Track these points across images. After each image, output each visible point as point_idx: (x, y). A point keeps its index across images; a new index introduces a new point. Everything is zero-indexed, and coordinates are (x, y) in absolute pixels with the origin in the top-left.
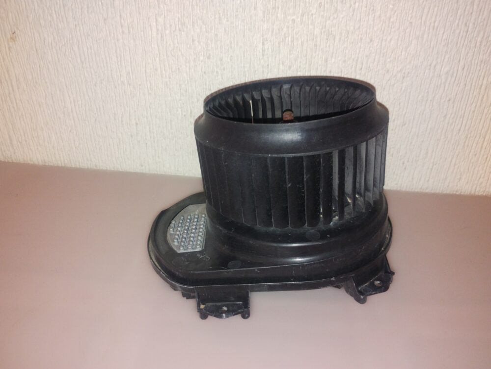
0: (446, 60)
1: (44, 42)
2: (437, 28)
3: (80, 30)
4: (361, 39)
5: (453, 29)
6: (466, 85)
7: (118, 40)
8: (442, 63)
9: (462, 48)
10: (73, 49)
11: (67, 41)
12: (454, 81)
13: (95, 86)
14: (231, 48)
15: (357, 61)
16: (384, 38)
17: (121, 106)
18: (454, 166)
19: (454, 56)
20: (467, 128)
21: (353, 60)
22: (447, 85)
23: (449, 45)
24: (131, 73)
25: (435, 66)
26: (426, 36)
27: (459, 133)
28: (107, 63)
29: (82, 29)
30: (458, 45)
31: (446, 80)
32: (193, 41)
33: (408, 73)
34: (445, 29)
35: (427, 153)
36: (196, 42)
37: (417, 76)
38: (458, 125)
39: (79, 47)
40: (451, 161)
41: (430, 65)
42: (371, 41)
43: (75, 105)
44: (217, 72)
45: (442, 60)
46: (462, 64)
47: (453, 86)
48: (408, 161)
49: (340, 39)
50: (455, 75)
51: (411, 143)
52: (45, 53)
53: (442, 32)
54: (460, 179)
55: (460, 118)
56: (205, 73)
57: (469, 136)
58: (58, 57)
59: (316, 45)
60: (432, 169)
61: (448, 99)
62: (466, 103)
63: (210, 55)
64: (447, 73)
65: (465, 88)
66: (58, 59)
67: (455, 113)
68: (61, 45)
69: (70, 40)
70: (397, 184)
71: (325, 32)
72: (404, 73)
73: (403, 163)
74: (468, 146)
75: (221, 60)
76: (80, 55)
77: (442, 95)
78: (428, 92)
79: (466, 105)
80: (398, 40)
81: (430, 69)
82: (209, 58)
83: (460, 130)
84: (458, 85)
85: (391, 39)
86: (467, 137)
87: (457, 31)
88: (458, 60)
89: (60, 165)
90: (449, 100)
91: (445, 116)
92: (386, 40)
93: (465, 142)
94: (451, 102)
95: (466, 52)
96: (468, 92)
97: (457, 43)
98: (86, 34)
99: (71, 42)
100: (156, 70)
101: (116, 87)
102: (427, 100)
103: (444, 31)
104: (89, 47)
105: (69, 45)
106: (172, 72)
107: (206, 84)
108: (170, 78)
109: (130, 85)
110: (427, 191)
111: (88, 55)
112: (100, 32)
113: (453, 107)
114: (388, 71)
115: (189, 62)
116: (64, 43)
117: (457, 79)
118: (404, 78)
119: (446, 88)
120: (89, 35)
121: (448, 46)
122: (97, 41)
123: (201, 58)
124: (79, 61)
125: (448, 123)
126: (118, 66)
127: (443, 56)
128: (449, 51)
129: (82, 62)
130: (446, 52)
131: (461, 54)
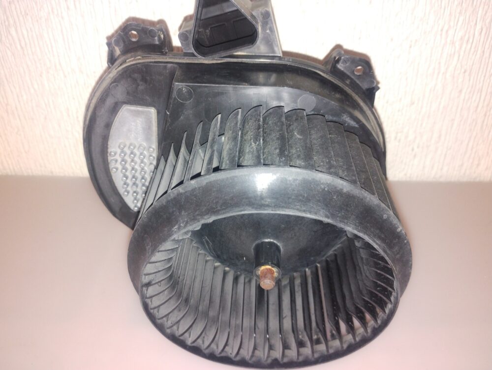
0: (460, 22)
3: (16, 8)
6: (484, 52)
7: (63, 18)
8: (455, 27)
9: (479, 7)
10: (9, 32)
12: (471, 48)
13: (41, 76)
17: (74, 99)
18: (472, 150)
20: (486, 103)
22: (462, 53)
23: (463, 4)
25: (447, 31)
27: (476, 110)
28: (52, 47)
29: (18, 6)
31: (461, 48)
33: (416, 41)
35: (440, 136)
37: (426, 44)
38: (475, 101)
39: (16, 30)
40: (468, 145)
41: (442, 30)
43: (19, 102)
45: (455, 24)
46: (478, 27)
47: (469, 54)
48: (418, 147)
50: (471, 40)
51: (422, 124)
54: (478, 165)
55: (478, 93)
57: (488, 114)
60: (446, 155)
61: (463, 70)
62: (484, 75)
64: (462, 39)
65: (483, 55)
67: (472, 87)
69: (5, 22)
70: (406, 175)
72: (411, 41)
73: (413, 150)
74: (487, 125)
76: (19, 40)
77: (456, 66)
78: (439, 63)
79: (485, 76)
81: (441, 35)
84: (475, 53)
86: (485, 115)
88: (475, 22)
89: (10, 174)
90: (465, 72)
91: (461, 91)
93: (483, 122)
94: (467, 74)
95: (484, 12)
96: (487, 61)
98: (23, 13)
99: (7, 23)
101: (65, 77)
102: (439, 73)
104: (29, 29)
105: (4, 27)
110: (442, 180)
111: (29, 40)
112: (40, 9)
113: (470, 80)
114: (392, 40)
117: (474, 44)
118: (411, 47)
119: (461, 57)
120: (27, 14)
122: (37, 21)
124: (19, 47)
125: (464, 100)
127: (457, 18)
128: (463, 12)
129: (22, 48)
130: (460, 13)
131: (477, 14)
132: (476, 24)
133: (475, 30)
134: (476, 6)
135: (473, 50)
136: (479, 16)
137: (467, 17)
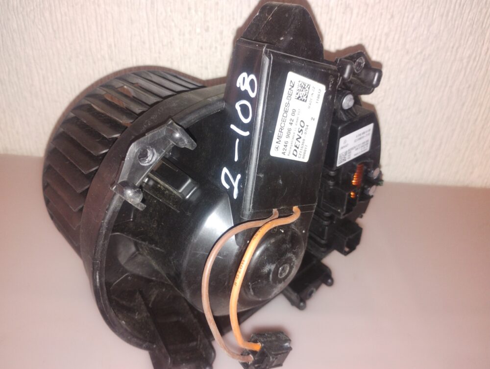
0: (470, 42)
1: (8, 5)
2: (463, 6)
4: (381, 14)
5: (480, 7)
7: (99, 6)
10: (43, 15)
11: (36, 5)
12: (476, 66)
13: (70, 60)
14: (233, 19)
15: (375, 39)
16: (406, 14)
19: (478, 39)
21: (371, 37)
22: (468, 70)
23: (474, 26)
24: (113, 45)
25: (457, 49)
26: (450, 14)
30: (484, 26)
32: (189, 9)
33: (429, 55)
34: (472, 6)
36: (193, 12)
37: (438, 59)
41: (453, 47)
42: (392, 16)
44: (216, 48)
45: (465, 43)
46: (485, 48)
49: (358, 14)
50: (477, 59)
51: (425, 133)
52: (9, 19)
53: (467, 11)
54: (472, 173)
55: (478, 107)
56: (202, 48)
58: (24, 24)
59: (331, 20)
60: (444, 161)
61: (467, 86)
63: (208, 27)
64: (470, 57)
66: (25, 27)
67: (474, 101)
68: (29, 10)
69: (40, 5)
71: (341, 4)
72: (425, 55)
73: (415, 155)
75: (221, 33)
76: (52, 23)
77: (462, 80)
78: (448, 77)
79: (486, 92)
80: (421, 16)
81: (452, 51)
82: (207, 30)
83: (476, 120)
84: (480, 71)
85: (413, 17)
86: (482, 128)
87: (484, 11)
90: (469, 87)
91: (463, 105)
92: (408, 17)
93: (480, 133)
94: (471, 89)
97: (483, 23)
99: (42, 6)
100: (144, 43)
101: (94, 63)
103: (471, 9)
104: (63, 13)
105: (39, 9)
106: (163, 45)
107: (202, 62)
108: (160, 53)
109: (111, 60)
111: (62, 23)
114: (407, 52)
115: (184, 35)
116: (32, 8)
118: (423, 60)
121: (472, 27)
122: (73, 6)
123: (198, 30)
125: (465, 112)
126: (98, 36)
127: (467, 37)
128: (473, 32)
129: (54, 31)
130: (471, 33)
131: (485, 36)
132: (483, 44)
133: (481, 49)
134: (484, 28)
135: (477, 68)
136: (486, 38)
137: (476, 38)
